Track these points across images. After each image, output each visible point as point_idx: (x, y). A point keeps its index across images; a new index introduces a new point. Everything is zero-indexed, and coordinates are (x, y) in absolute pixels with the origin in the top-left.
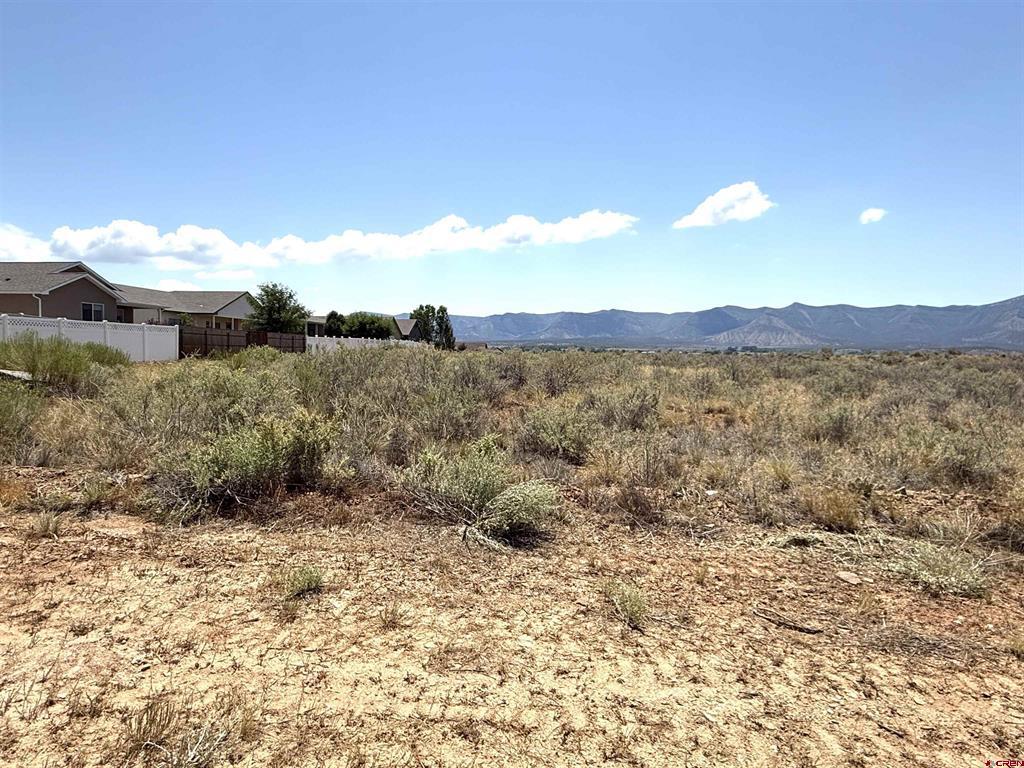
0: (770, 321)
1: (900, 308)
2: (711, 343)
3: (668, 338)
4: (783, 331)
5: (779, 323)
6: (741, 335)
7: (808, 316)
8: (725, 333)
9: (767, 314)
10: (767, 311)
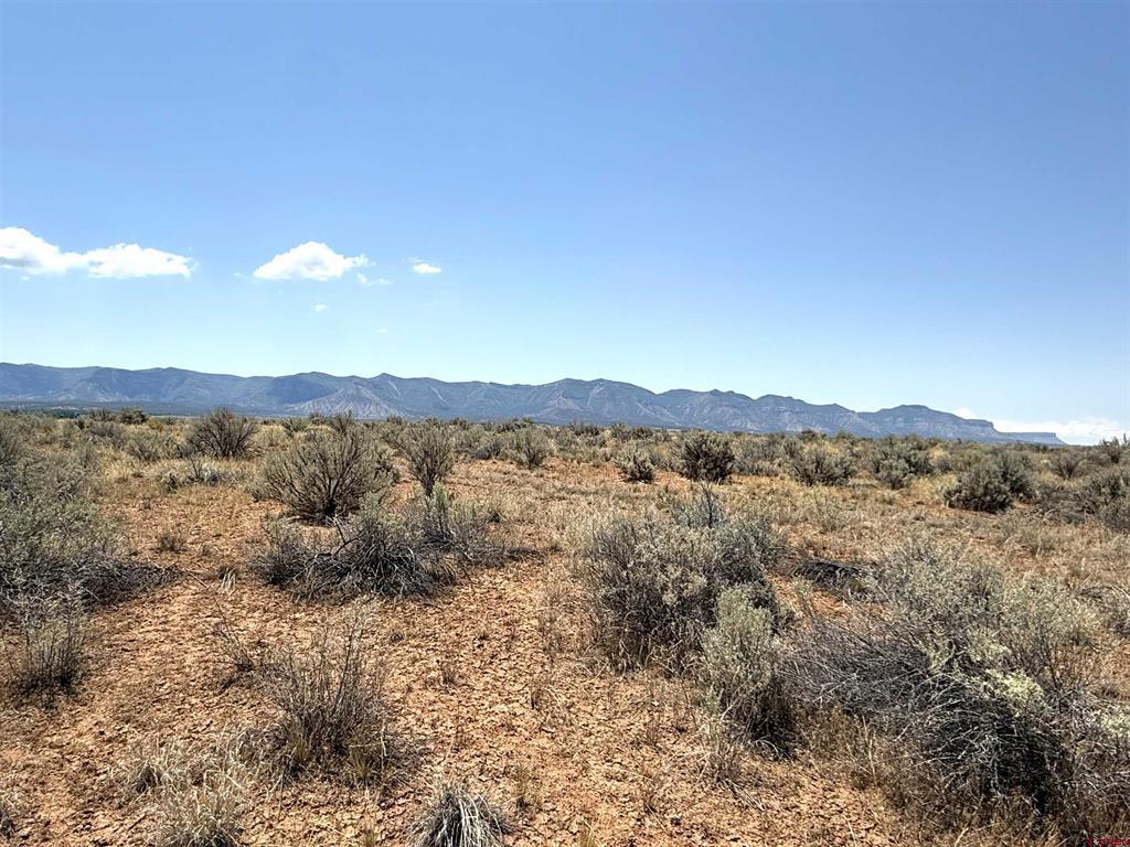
0: (358, 391)
1: (476, 384)
2: (294, 412)
3: (243, 405)
4: (371, 402)
5: (367, 393)
6: (328, 405)
7: (395, 387)
8: (310, 402)
9: (356, 383)
10: (357, 381)
